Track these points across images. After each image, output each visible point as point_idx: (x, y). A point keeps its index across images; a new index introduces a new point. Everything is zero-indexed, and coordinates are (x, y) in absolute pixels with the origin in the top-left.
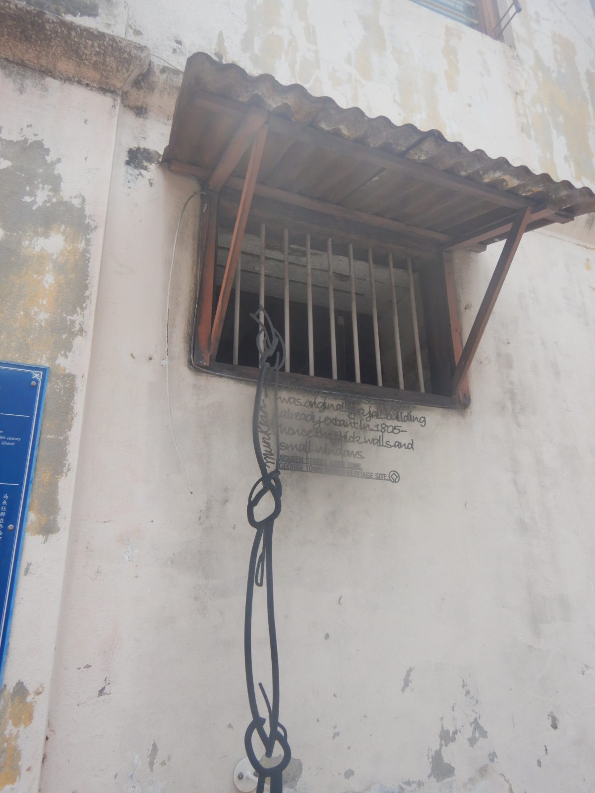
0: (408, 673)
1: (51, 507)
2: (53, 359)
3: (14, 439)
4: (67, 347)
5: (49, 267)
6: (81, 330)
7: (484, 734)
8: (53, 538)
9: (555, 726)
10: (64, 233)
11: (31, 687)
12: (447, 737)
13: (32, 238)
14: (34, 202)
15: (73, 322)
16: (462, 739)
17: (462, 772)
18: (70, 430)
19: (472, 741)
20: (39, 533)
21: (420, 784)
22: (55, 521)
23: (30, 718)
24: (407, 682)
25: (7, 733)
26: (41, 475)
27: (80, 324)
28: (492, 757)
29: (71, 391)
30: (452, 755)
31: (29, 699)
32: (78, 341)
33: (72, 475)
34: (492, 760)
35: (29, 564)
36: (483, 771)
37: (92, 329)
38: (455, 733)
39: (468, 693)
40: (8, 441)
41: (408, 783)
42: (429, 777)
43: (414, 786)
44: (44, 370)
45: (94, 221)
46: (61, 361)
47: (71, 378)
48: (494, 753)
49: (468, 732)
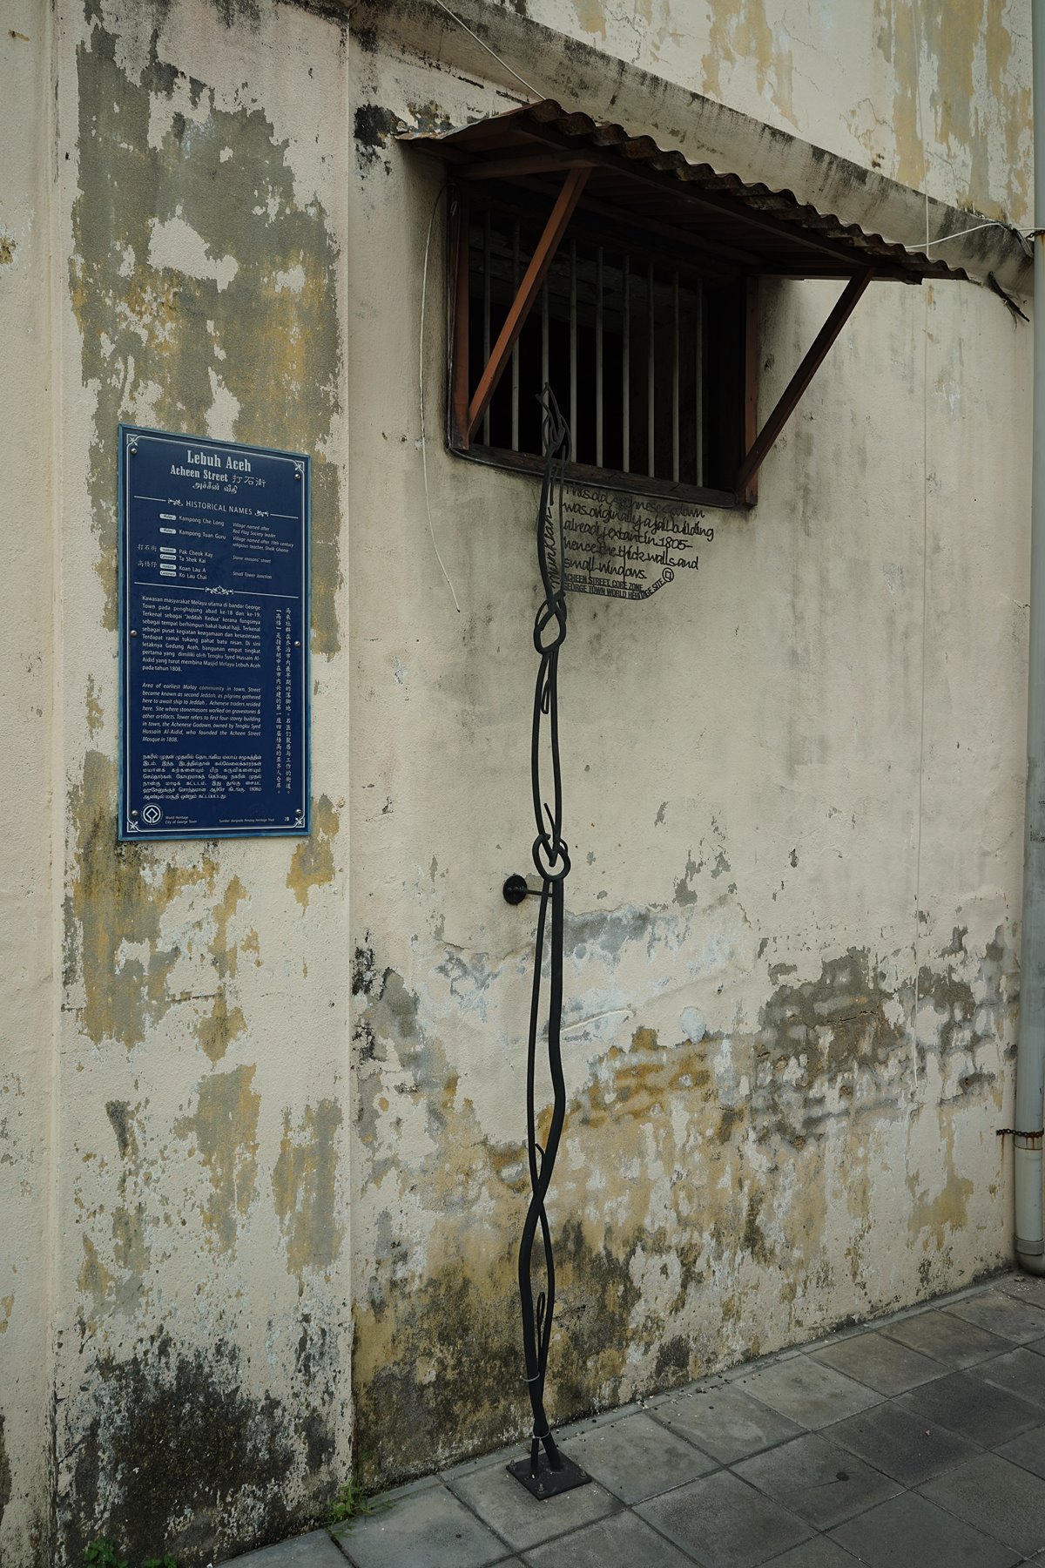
0: (663, 806)
1: (331, 625)
2: (311, 444)
3: (287, 544)
4: (324, 429)
5: (293, 314)
6: (337, 405)
7: (727, 868)
8: (336, 657)
9: (794, 864)
10: (303, 263)
11: (335, 801)
12: (692, 868)
13: (271, 272)
14: (266, 215)
15: (327, 394)
16: (706, 871)
17: (703, 900)
18: (338, 534)
19: (715, 874)
20: (322, 651)
21: (665, 907)
22: (335, 638)
23: (337, 829)
24: (660, 817)
25: (319, 838)
26: (316, 585)
27: (334, 396)
28: (733, 888)
29: (334, 485)
30: (695, 884)
31: (333, 811)
32: (335, 418)
33: (346, 587)
34: (732, 891)
35: (317, 683)
36: (722, 900)
37: (347, 404)
38: (701, 865)
39: (717, 829)
40: (282, 547)
41: (654, 906)
42: (673, 902)
43: (659, 908)
44: (306, 459)
45: (336, 242)
46: (319, 446)
47: (333, 468)
48: (735, 885)
49: (713, 865)
